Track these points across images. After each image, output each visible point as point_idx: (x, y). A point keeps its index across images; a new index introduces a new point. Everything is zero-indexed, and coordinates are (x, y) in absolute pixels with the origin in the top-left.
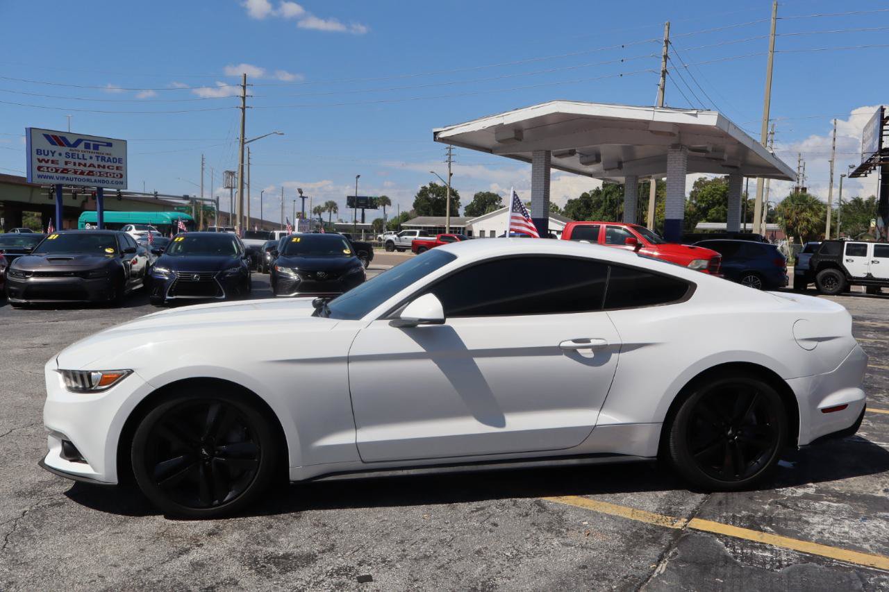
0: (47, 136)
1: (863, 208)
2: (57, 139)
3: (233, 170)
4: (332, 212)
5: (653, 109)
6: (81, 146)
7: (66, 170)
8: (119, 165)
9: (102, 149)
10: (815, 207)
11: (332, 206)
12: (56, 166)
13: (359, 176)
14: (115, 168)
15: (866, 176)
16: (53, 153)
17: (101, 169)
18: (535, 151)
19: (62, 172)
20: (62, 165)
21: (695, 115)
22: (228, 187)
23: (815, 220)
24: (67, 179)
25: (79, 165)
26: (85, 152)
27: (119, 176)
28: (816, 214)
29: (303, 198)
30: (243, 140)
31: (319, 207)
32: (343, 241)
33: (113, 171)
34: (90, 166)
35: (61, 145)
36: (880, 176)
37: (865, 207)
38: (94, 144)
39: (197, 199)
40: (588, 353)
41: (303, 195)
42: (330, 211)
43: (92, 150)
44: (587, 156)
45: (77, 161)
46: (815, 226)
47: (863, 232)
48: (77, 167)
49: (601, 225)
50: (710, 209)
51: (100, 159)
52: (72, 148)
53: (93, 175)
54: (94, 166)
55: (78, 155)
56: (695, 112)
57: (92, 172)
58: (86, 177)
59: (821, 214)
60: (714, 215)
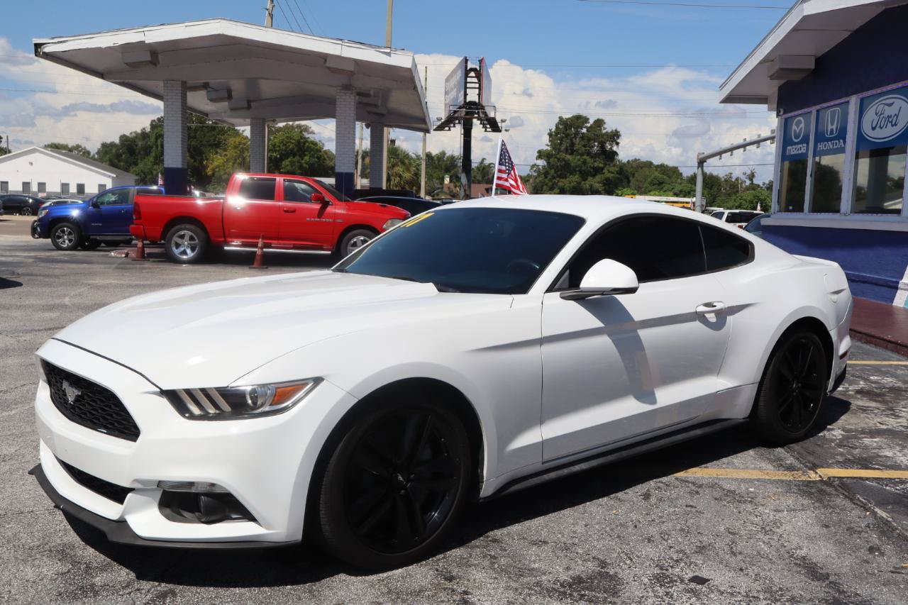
1: (435, 163)
5: (340, 42)
10: (406, 161)
15: (449, 130)
18: (166, 81)
21: (389, 54)
23: (407, 175)
28: (408, 169)
36: (463, 130)
37: (436, 162)
40: (712, 317)
44: (216, 90)
46: (408, 182)
47: (438, 188)
49: (278, 179)
50: (283, 160)
56: (388, 50)
59: (413, 169)
60: (289, 168)
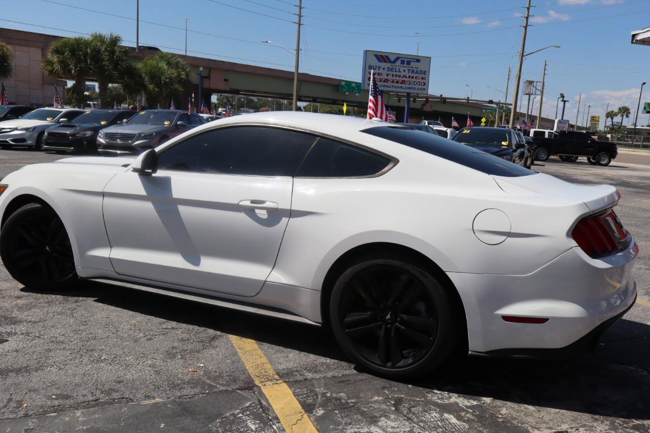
0: (376, 56)
2: (382, 58)
3: (532, 80)
4: (625, 116)
6: (398, 63)
7: (387, 80)
8: (424, 76)
9: (413, 64)
11: (625, 111)
12: (380, 77)
13: (644, 83)
14: (421, 78)
16: (379, 68)
17: (411, 79)
19: (384, 82)
20: (384, 77)
22: (527, 94)
24: (387, 86)
25: (396, 76)
26: (400, 66)
27: (423, 84)
29: (565, 102)
30: (523, 53)
31: (612, 111)
32: (507, 134)
33: (419, 81)
34: (403, 77)
35: (385, 62)
38: (407, 60)
39: (501, 103)
40: (263, 214)
41: (565, 99)
42: (622, 116)
43: (405, 65)
45: (395, 73)
48: (394, 78)
51: (410, 71)
52: (392, 64)
53: (405, 84)
54: (406, 77)
55: (396, 69)
57: (404, 81)
58: (400, 85)
